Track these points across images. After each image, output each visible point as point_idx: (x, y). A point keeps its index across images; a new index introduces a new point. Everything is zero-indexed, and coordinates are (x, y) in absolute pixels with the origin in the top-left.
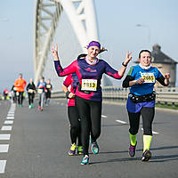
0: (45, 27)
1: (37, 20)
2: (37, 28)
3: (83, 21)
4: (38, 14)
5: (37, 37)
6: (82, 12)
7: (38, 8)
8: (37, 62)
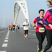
0: (16, 12)
1: (14, 11)
2: (14, 12)
3: (25, 11)
4: (15, 9)
5: (14, 14)
6: (25, 9)
7: (15, 8)
8: (15, 20)
